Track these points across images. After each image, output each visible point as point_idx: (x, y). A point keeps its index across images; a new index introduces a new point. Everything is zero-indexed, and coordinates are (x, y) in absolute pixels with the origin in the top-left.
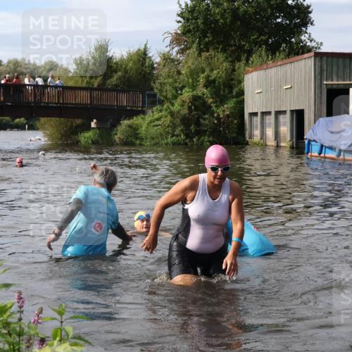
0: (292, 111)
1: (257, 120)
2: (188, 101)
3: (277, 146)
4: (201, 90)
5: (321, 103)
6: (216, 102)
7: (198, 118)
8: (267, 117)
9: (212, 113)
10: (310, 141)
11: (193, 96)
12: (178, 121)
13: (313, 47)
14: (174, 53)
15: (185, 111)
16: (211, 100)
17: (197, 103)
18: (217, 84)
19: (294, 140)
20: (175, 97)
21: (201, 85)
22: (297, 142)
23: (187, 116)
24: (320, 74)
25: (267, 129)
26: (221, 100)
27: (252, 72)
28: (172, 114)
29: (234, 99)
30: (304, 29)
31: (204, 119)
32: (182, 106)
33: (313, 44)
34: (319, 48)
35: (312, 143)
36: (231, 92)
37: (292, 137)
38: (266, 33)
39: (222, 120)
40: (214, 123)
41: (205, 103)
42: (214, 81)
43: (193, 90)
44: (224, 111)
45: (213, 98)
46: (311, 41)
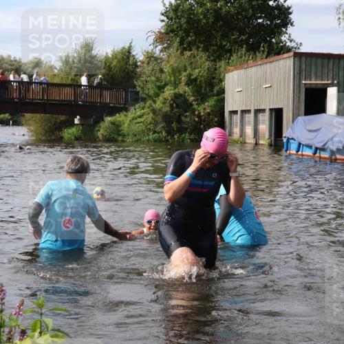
0: (271, 110)
1: (237, 118)
2: (170, 98)
3: (256, 144)
4: (183, 89)
5: (299, 102)
6: (198, 100)
7: (179, 116)
8: (247, 115)
9: (194, 111)
10: (288, 139)
11: (175, 94)
12: (159, 118)
13: (292, 47)
14: (158, 52)
15: (167, 109)
16: (192, 98)
17: (178, 101)
18: (198, 82)
19: (273, 138)
20: (158, 95)
21: (183, 84)
22: (275, 140)
23: (169, 113)
24: (299, 74)
25: (247, 127)
26: (202, 98)
27: (232, 71)
28: (154, 111)
29: (215, 98)
30: (284, 30)
31: (186, 117)
32: (164, 103)
33: (293, 44)
34: (299, 48)
35: (291, 141)
36: (212, 90)
37: (270, 135)
38: (247, 33)
39: (203, 118)
40: (195, 121)
41: (186, 101)
42: (196, 79)
43: (175, 88)
44: (205, 109)
45: (194, 96)
46: (291, 41)
